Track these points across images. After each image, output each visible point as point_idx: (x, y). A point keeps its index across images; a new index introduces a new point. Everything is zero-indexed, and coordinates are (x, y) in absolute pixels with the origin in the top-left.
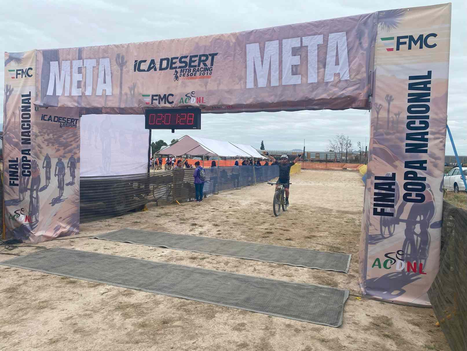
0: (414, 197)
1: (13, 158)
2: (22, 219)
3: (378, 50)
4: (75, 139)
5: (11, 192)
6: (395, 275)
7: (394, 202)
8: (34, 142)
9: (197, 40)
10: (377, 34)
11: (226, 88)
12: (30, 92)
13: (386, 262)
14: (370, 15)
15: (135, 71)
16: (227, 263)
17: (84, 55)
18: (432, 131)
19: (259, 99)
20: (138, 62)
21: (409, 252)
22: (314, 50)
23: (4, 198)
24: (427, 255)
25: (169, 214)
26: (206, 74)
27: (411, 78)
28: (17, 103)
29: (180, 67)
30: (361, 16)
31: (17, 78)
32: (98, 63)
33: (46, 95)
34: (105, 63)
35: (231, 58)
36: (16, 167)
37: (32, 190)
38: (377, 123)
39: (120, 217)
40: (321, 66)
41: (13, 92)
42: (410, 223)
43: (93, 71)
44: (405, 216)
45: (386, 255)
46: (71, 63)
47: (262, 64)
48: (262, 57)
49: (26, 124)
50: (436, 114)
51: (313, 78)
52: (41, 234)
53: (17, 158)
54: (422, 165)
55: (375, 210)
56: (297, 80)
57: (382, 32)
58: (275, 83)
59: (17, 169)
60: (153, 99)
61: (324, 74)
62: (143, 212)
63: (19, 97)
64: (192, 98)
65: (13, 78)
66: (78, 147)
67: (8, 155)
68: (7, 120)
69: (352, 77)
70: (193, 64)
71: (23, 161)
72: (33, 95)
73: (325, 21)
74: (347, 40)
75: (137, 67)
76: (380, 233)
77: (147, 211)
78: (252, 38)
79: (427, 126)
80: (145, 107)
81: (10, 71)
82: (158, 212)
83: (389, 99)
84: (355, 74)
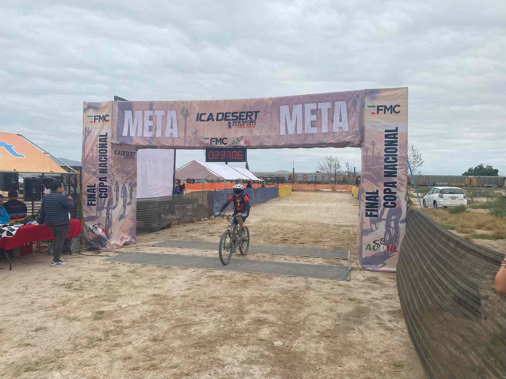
0: (390, 204)
1: (91, 184)
2: (100, 231)
3: (367, 113)
4: (134, 168)
5: (89, 211)
6: (380, 254)
7: (377, 208)
8: (111, 171)
9: (244, 102)
10: (364, 103)
11: (266, 135)
12: (107, 133)
13: (374, 246)
14: (361, 91)
15: (197, 120)
16: (264, 257)
17: (154, 107)
18: (399, 164)
19: (289, 142)
20: (199, 114)
21: (388, 239)
22: (326, 112)
23: (82, 216)
24: (398, 240)
25: (195, 230)
26: (251, 125)
27: (386, 131)
28: (95, 140)
29: (232, 120)
30: (355, 91)
31: (95, 122)
32: (166, 114)
33: (121, 136)
34: (172, 114)
35: (269, 115)
36: (94, 190)
37: (108, 209)
38: (366, 159)
39: (155, 233)
40: (330, 122)
41: (91, 133)
42: (388, 220)
43: (162, 119)
44: (385, 216)
45: (374, 242)
46: (143, 112)
47: (291, 120)
48: (291, 115)
49: (103, 157)
50: (401, 153)
51: (325, 129)
52: (114, 243)
53: (95, 184)
54: (394, 184)
55: (366, 213)
56: (314, 130)
57: (368, 103)
58: (300, 131)
59: (95, 192)
60: (211, 141)
61: (332, 128)
62: (171, 229)
63: (97, 136)
64: (241, 141)
65: (92, 122)
66: (135, 174)
67: (87, 181)
68: (86, 154)
69: (350, 129)
70: (242, 118)
71: (100, 186)
72: (109, 135)
73: (332, 93)
74: (347, 105)
75: (199, 118)
76: (370, 228)
77: (174, 228)
78: (284, 102)
79: (396, 161)
80: (205, 147)
81: (88, 116)
82: (185, 229)
83: (373, 144)
84: (352, 127)
